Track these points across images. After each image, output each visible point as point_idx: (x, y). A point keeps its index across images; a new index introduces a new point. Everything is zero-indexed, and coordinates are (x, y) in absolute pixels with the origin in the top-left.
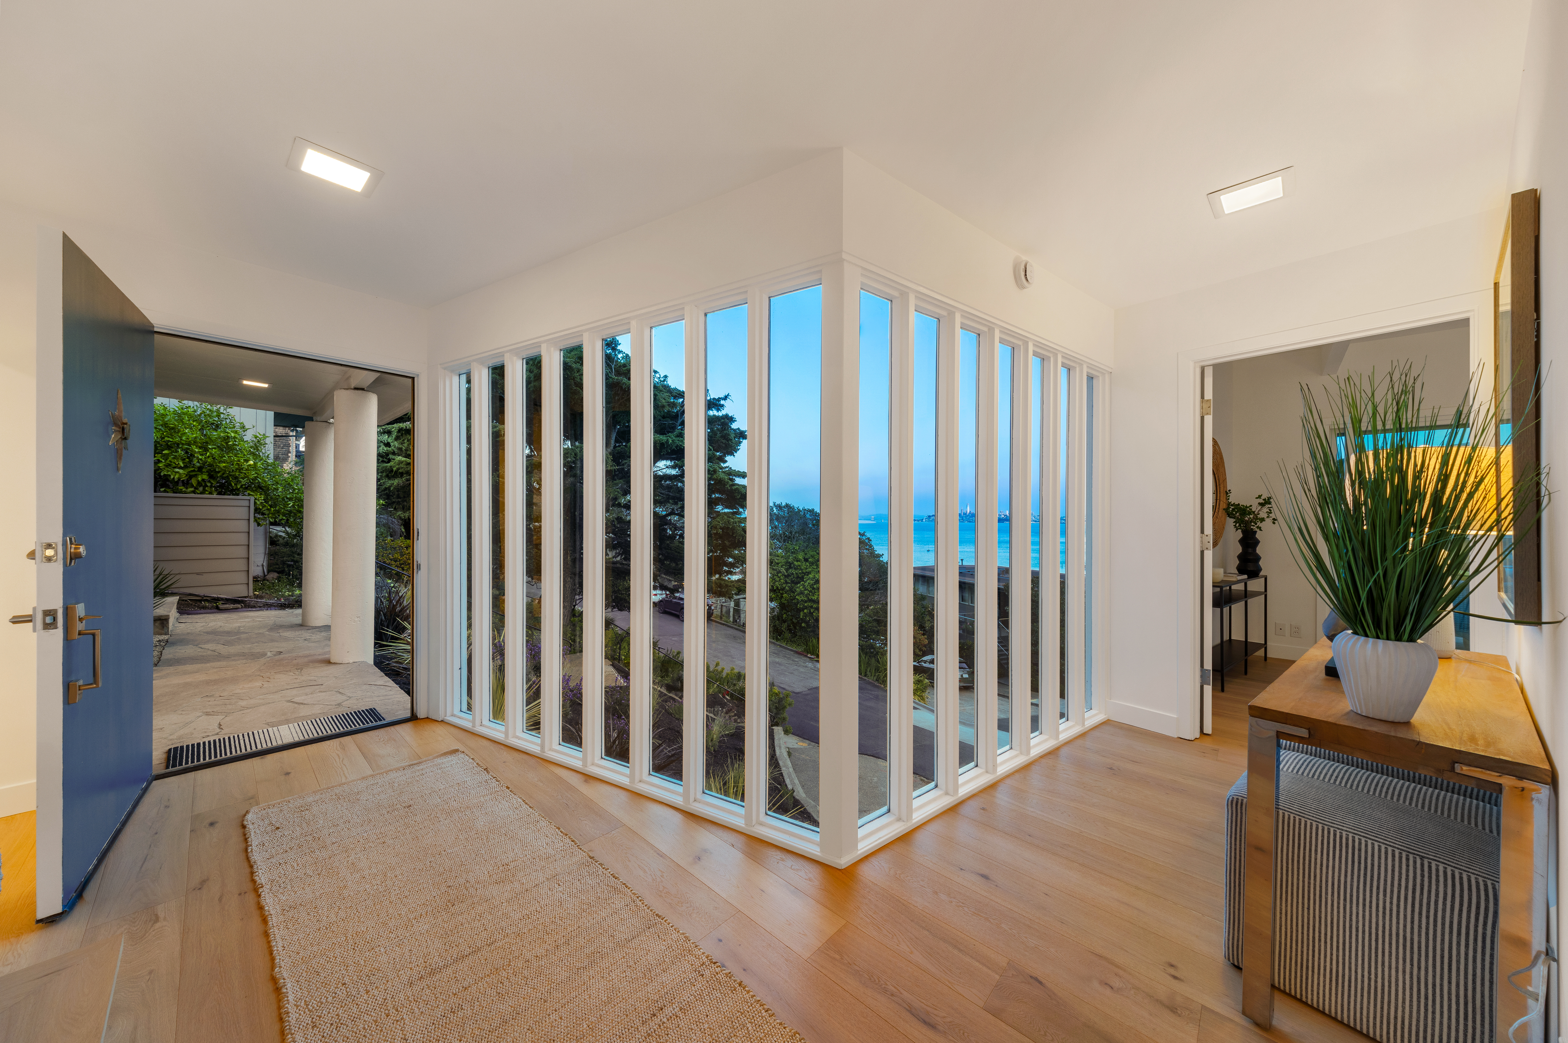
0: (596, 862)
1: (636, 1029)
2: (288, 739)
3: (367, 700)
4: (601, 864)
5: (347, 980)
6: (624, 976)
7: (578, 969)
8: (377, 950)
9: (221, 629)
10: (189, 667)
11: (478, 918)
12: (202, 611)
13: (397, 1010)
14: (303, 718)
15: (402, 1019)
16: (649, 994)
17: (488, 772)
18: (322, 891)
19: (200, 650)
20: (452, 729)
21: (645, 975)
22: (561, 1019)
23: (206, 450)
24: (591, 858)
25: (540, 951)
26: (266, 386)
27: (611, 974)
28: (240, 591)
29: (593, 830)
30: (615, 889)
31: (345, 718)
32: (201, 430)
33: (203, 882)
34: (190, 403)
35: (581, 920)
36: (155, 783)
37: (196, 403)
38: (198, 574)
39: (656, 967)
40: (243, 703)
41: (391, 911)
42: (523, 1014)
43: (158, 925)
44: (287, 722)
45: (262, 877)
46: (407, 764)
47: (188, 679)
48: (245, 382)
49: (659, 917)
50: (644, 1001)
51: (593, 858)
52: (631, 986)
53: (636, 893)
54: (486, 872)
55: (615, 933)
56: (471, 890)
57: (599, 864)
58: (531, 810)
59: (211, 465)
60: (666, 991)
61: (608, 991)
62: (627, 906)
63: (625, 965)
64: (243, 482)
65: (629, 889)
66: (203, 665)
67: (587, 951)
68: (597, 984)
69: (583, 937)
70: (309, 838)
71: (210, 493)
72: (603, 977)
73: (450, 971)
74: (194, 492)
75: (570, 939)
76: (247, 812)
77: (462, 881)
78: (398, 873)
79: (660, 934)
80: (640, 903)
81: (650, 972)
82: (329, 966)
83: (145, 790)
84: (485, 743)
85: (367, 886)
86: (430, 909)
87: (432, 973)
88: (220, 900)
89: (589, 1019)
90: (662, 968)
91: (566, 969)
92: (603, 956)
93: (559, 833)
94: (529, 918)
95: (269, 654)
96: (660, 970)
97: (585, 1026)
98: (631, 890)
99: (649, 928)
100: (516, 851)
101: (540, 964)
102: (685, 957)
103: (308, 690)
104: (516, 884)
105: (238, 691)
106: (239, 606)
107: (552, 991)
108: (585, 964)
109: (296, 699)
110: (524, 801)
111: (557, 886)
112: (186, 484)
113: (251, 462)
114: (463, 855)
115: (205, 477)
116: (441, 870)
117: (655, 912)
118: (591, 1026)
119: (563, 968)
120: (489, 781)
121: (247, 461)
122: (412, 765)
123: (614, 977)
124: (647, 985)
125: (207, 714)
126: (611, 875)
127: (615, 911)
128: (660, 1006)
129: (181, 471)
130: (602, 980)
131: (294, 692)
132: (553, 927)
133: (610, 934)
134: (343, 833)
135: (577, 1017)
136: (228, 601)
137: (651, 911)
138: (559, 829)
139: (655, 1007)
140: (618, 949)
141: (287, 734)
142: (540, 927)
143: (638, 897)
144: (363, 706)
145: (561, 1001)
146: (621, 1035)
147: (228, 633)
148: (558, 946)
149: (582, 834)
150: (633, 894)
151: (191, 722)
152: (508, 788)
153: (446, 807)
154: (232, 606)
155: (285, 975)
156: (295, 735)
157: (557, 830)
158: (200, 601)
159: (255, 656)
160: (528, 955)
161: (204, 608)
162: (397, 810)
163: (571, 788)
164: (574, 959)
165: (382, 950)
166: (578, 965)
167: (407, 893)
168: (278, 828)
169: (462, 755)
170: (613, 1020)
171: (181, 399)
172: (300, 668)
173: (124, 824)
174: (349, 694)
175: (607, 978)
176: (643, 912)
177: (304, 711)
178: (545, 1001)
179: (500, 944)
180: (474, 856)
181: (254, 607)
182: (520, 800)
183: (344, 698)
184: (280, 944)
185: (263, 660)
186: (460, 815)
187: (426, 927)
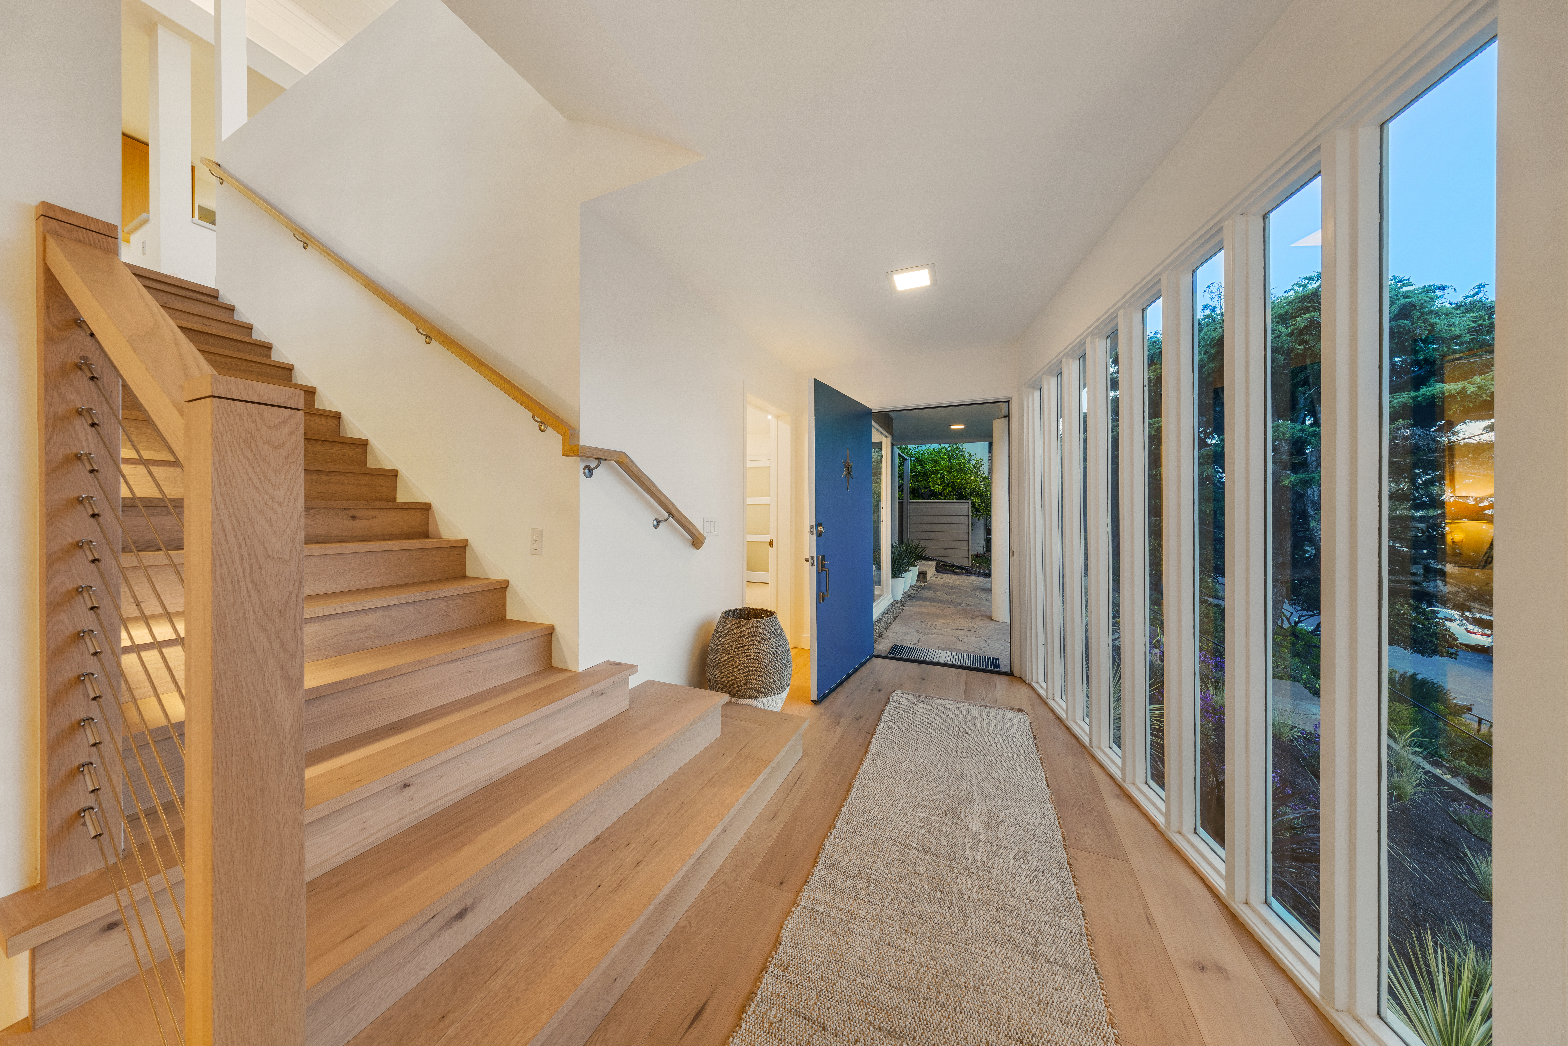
0: (1071, 871)
1: (997, 1032)
2: (942, 660)
3: (998, 651)
4: (1074, 876)
5: (872, 812)
6: (1021, 982)
7: (990, 936)
8: (894, 807)
9: (950, 585)
10: (924, 603)
11: (954, 836)
12: (946, 572)
13: (879, 849)
14: (956, 650)
15: (878, 856)
16: (1031, 1021)
17: (1035, 739)
18: (894, 755)
19: (934, 594)
20: (1032, 694)
21: (1040, 1004)
22: (952, 955)
23: (950, 472)
24: (1069, 863)
25: (973, 895)
26: (962, 427)
27: (1011, 968)
28: (965, 562)
29: (1091, 842)
30: (1070, 907)
31: (978, 658)
32: (949, 460)
33: (860, 717)
34: (944, 445)
35: (1020, 903)
36: (873, 658)
37: (948, 444)
38: (945, 549)
39: (1056, 1008)
40: (935, 631)
41: (914, 791)
42: (933, 924)
43: (837, 727)
44: (948, 649)
45: (878, 730)
46: (984, 704)
47: (920, 610)
48: (953, 427)
49: (1097, 973)
50: (1022, 1021)
51: (1071, 865)
52: (1021, 996)
53: (1090, 929)
54: (980, 810)
55: (1040, 941)
56: (963, 814)
57: (1072, 875)
58: (1046, 788)
59: (953, 482)
60: (1049, 1038)
61: (999, 977)
62: (1071, 932)
63: (1028, 975)
64: (969, 491)
65: (1085, 919)
66: (930, 603)
67: (1006, 930)
68: (995, 963)
69: (1011, 918)
70: (908, 721)
71: (953, 499)
72: (1003, 963)
73: (916, 854)
74: (945, 499)
75: (1001, 908)
76: (894, 692)
77: (962, 804)
78: (933, 771)
79: (1084, 988)
80: (1086, 942)
81: (1047, 1006)
82: (871, 797)
83: (868, 660)
84: (1050, 715)
85: (914, 768)
86: (933, 806)
87: (907, 846)
88: (860, 730)
89: (969, 979)
90: (1061, 1016)
91: (981, 927)
92: (1016, 948)
93: (1057, 822)
94: (984, 865)
95: (963, 605)
96: (1057, 1015)
97: (963, 980)
98: (1086, 923)
99: (1077, 971)
100: (1012, 810)
101: (967, 904)
102: (1094, 1036)
103: (969, 633)
104: (994, 836)
105: (937, 623)
106: (964, 572)
107: (961, 930)
108: (997, 938)
109: (960, 638)
110: (1046, 777)
111: (1022, 861)
112: (940, 494)
113: (972, 478)
114: (975, 787)
115: (950, 489)
116: (956, 787)
117: (1095, 964)
118: (966, 985)
119: (980, 924)
120: (1030, 746)
121: (970, 477)
122: (988, 706)
123: (1011, 973)
124: (1035, 1012)
125: (917, 632)
126: (1077, 893)
127: (1056, 925)
128: (1032, 1042)
129: (939, 487)
130: (1001, 964)
131: (962, 632)
132: (996, 888)
133: (1036, 938)
134: (923, 728)
135: (962, 967)
136: (959, 568)
137: (1093, 959)
138: (1059, 819)
139: (1028, 1038)
140: (1034, 957)
141: (943, 656)
142: (987, 879)
143: (1088, 935)
144: (993, 655)
145: (961, 944)
146: (983, 1021)
147: (951, 587)
148: (988, 904)
149: (1077, 838)
150: (1085, 927)
151: (909, 634)
152: (1041, 759)
153: (987, 747)
154: (960, 571)
155: (854, 787)
156: (946, 659)
157: (1056, 819)
158: (946, 565)
159: (955, 604)
160: (964, 891)
161: (947, 570)
162: (959, 731)
163: (1097, 792)
164: (993, 926)
165: (896, 810)
166: (992, 933)
167: (928, 787)
168: (900, 707)
169: (1025, 716)
170: (985, 1002)
171: (940, 444)
172: (973, 617)
173: (853, 673)
174: (990, 644)
175: (1006, 967)
176: (1082, 953)
177: (960, 646)
178: (951, 932)
179: (953, 864)
180: (981, 792)
181: (972, 573)
182: (1043, 775)
183: (985, 645)
184: (863, 770)
185: (958, 608)
186: (993, 758)
187: (923, 816)
